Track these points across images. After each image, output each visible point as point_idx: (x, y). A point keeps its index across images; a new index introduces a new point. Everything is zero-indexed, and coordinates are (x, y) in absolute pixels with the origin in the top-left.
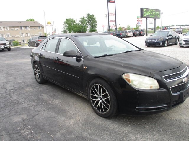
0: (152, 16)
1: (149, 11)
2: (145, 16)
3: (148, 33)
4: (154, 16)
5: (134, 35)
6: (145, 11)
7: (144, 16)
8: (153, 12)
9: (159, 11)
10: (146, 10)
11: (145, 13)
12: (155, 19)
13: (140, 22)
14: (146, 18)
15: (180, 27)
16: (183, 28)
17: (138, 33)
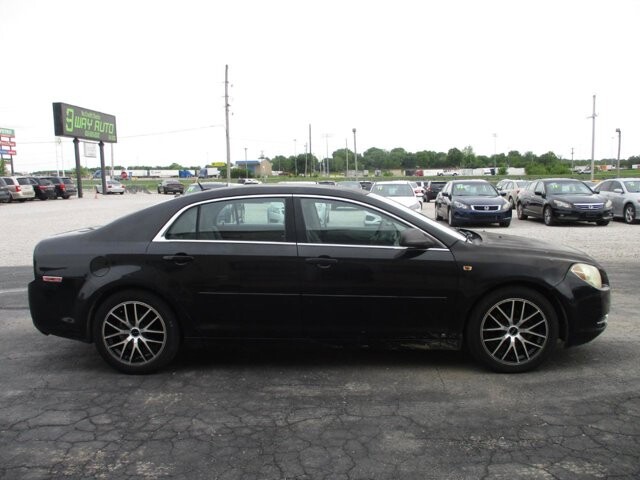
0: (91, 134)
1: (81, 116)
2: (71, 130)
3: (83, 190)
4: (97, 136)
5: (41, 195)
6: (70, 113)
7: (69, 130)
8: (94, 120)
9: (111, 119)
10: (72, 111)
11: (71, 120)
12: (101, 145)
13: (8, 148)
14: (73, 139)
15: (145, 172)
16: (154, 177)
17: (52, 186)
